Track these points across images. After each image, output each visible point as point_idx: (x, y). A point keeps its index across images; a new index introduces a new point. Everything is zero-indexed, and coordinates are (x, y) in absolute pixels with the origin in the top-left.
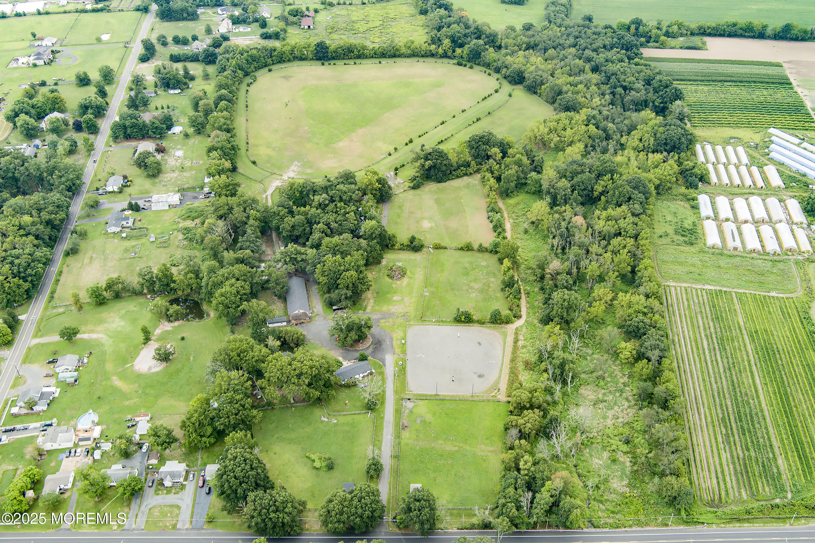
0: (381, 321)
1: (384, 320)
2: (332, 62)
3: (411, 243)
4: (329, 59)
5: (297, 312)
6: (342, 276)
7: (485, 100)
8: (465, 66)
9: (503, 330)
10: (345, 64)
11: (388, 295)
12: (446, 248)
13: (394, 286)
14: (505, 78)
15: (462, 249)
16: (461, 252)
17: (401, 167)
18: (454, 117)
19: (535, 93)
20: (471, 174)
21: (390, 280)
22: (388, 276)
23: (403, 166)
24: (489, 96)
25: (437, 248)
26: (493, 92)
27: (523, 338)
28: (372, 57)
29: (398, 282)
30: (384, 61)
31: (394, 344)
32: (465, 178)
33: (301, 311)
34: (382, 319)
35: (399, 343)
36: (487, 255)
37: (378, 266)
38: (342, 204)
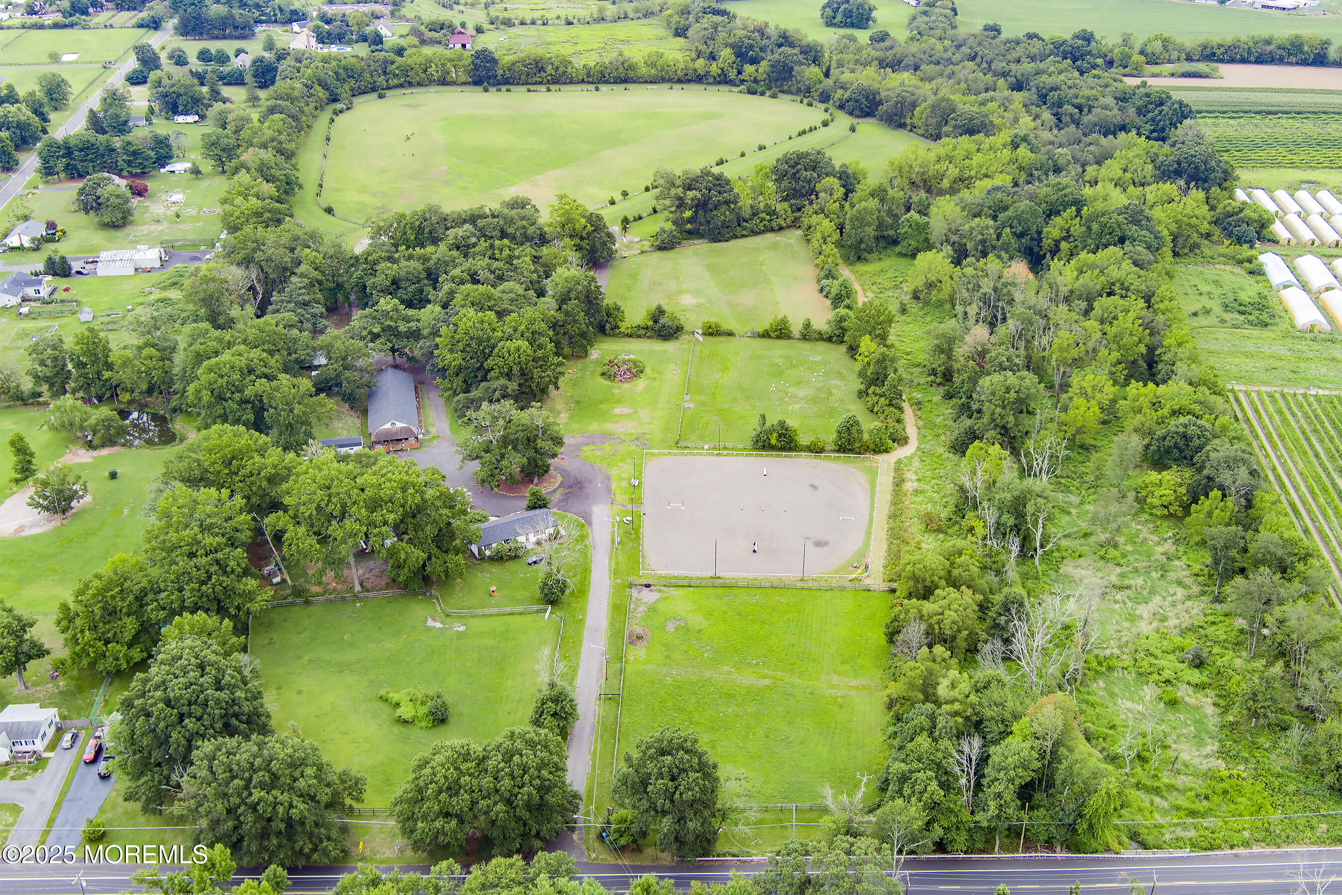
0: (585, 448)
1: (591, 447)
2: (504, 88)
3: (656, 322)
4: (499, 84)
5: (388, 426)
6: (496, 350)
7: (804, 136)
8: (762, 94)
9: (867, 464)
10: (529, 91)
11: (602, 406)
12: (730, 334)
13: (616, 391)
14: (841, 107)
15: (765, 335)
16: (765, 341)
17: (635, 220)
18: (743, 155)
19: (902, 126)
20: (781, 228)
21: (608, 383)
22: (603, 374)
23: (640, 218)
24: (811, 130)
25: (711, 334)
26: (819, 124)
27: (914, 477)
28: (583, 81)
29: (626, 386)
30: (604, 88)
31: (614, 487)
32: (769, 236)
33: (399, 425)
34: (587, 444)
35: (624, 484)
36: (822, 346)
37: (582, 361)
38: (506, 241)
